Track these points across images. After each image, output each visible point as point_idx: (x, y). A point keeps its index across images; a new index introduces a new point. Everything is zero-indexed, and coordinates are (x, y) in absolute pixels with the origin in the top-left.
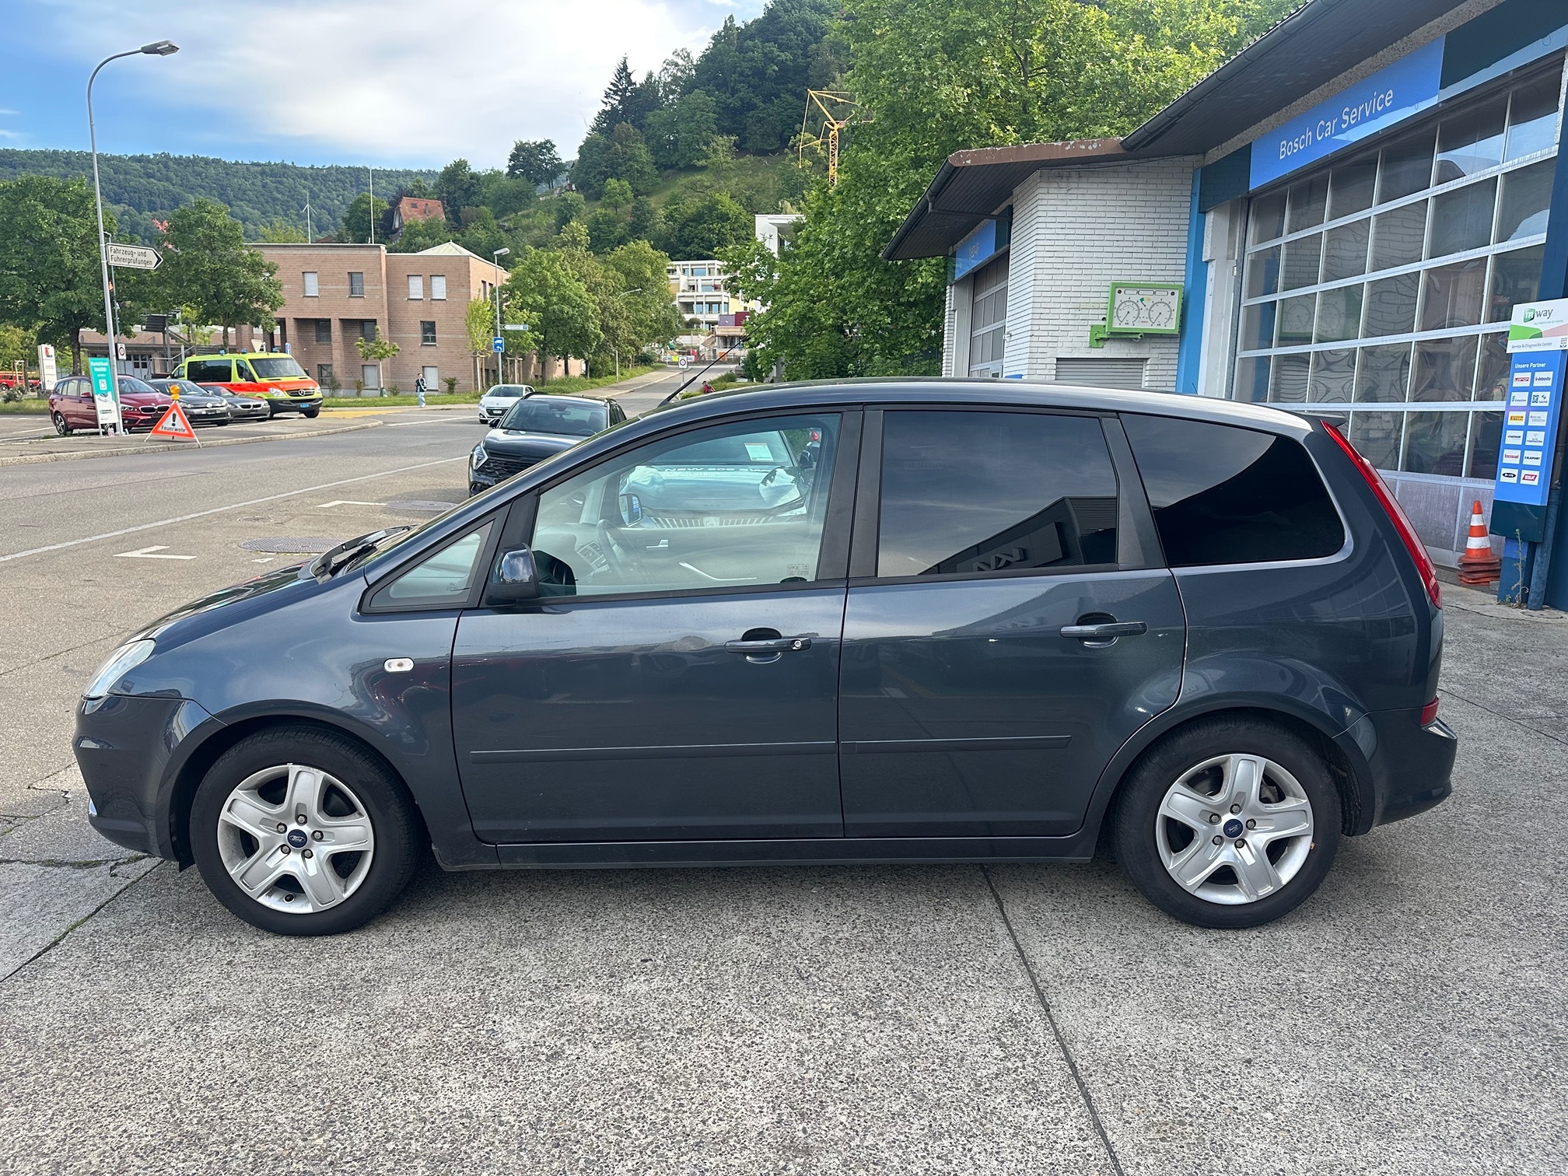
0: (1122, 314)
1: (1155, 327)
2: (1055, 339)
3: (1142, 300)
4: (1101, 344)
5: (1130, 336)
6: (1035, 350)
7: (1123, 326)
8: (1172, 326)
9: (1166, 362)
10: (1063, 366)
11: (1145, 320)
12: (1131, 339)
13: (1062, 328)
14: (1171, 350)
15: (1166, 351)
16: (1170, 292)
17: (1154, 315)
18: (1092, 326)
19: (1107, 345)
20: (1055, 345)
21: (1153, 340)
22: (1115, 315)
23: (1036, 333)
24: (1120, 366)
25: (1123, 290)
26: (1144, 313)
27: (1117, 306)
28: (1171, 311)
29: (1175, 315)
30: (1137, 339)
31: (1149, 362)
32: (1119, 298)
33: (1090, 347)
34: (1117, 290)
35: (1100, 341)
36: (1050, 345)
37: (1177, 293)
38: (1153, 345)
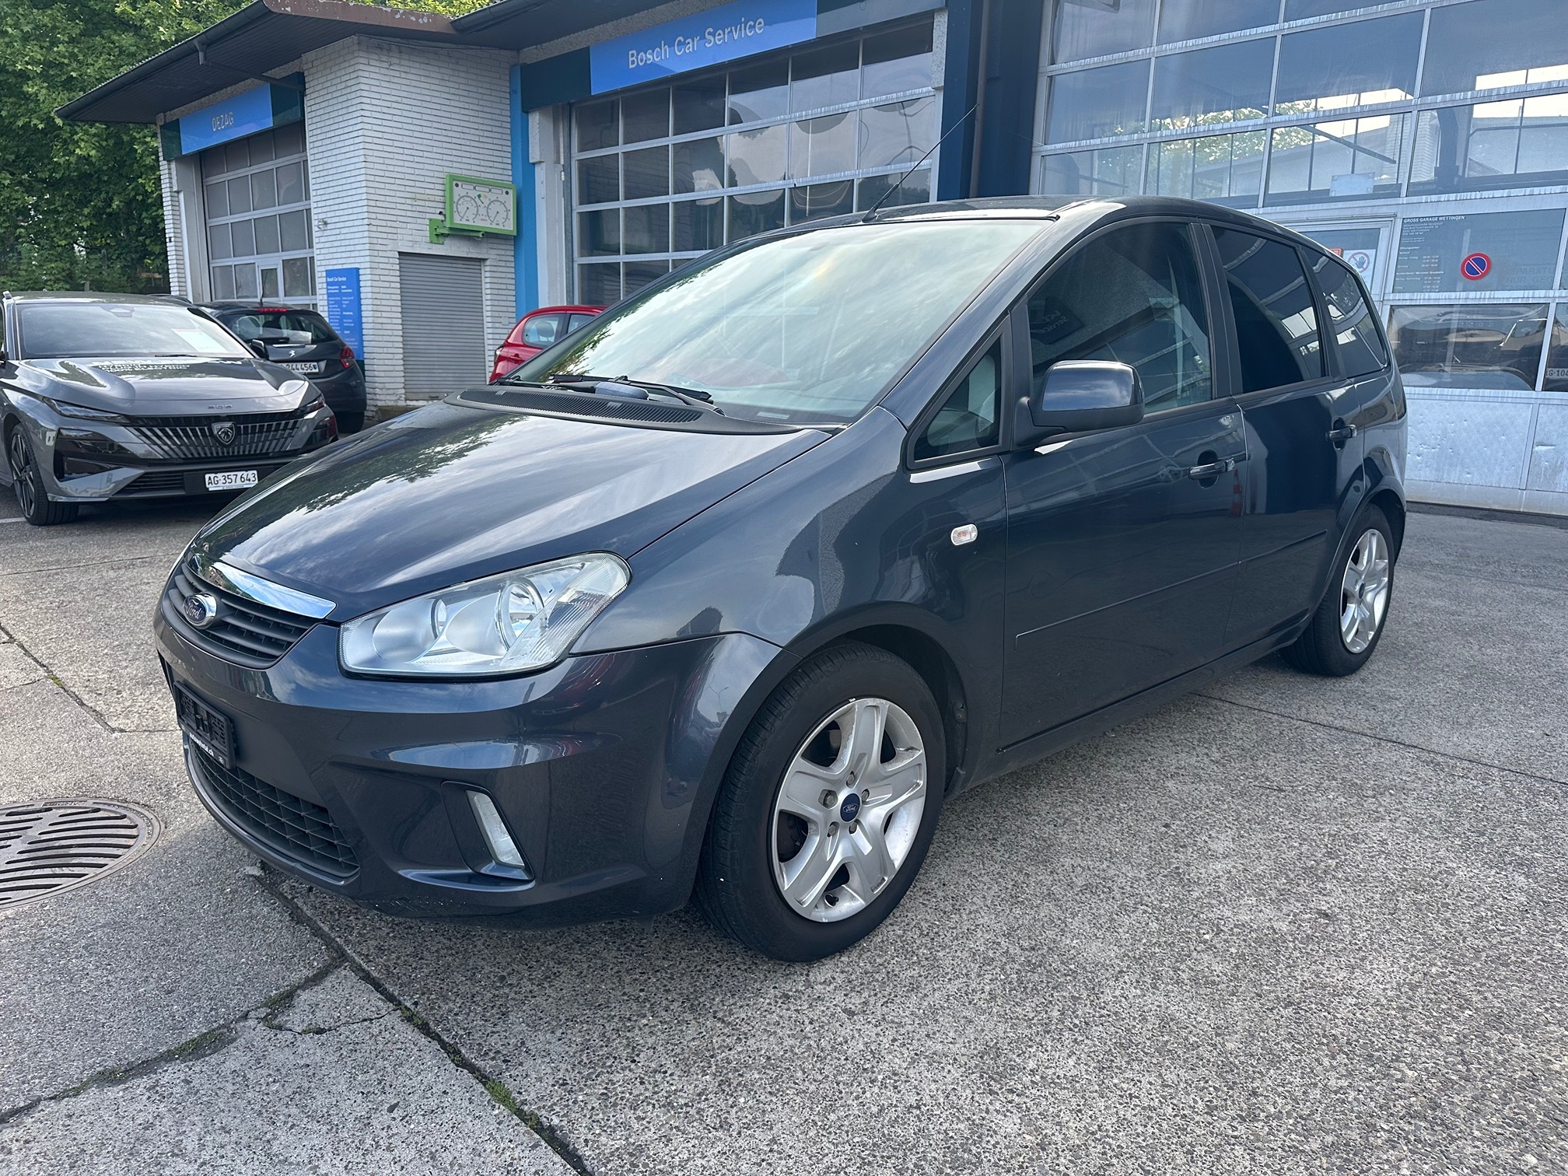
0: (462, 209)
1: (494, 226)
2: (394, 231)
3: (479, 196)
4: (441, 239)
5: (472, 234)
6: (375, 241)
7: (464, 222)
8: (509, 227)
9: (503, 264)
10: (408, 261)
11: (484, 217)
12: (469, 236)
13: (401, 219)
14: (507, 251)
15: (503, 252)
16: (505, 191)
17: (492, 213)
18: (430, 220)
19: (447, 241)
20: (395, 237)
21: (491, 240)
22: (455, 209)
23: (373, 222)
24: (460, 265)
25: (460, 184)
26: (482, 211)
27: (456, 200)
28: (508, 211)
29: (512, 215)
30: (478, 237)
31: (488, 263)
32: (458, 192)
33: (431, 242)
34: (455, 182)
35: (439, 236)
36: (390, 236)
37: (511, 192)
38: (491, 245)
